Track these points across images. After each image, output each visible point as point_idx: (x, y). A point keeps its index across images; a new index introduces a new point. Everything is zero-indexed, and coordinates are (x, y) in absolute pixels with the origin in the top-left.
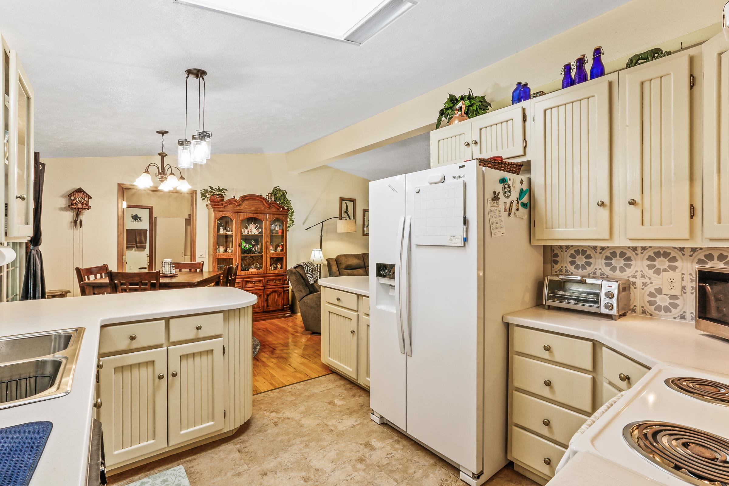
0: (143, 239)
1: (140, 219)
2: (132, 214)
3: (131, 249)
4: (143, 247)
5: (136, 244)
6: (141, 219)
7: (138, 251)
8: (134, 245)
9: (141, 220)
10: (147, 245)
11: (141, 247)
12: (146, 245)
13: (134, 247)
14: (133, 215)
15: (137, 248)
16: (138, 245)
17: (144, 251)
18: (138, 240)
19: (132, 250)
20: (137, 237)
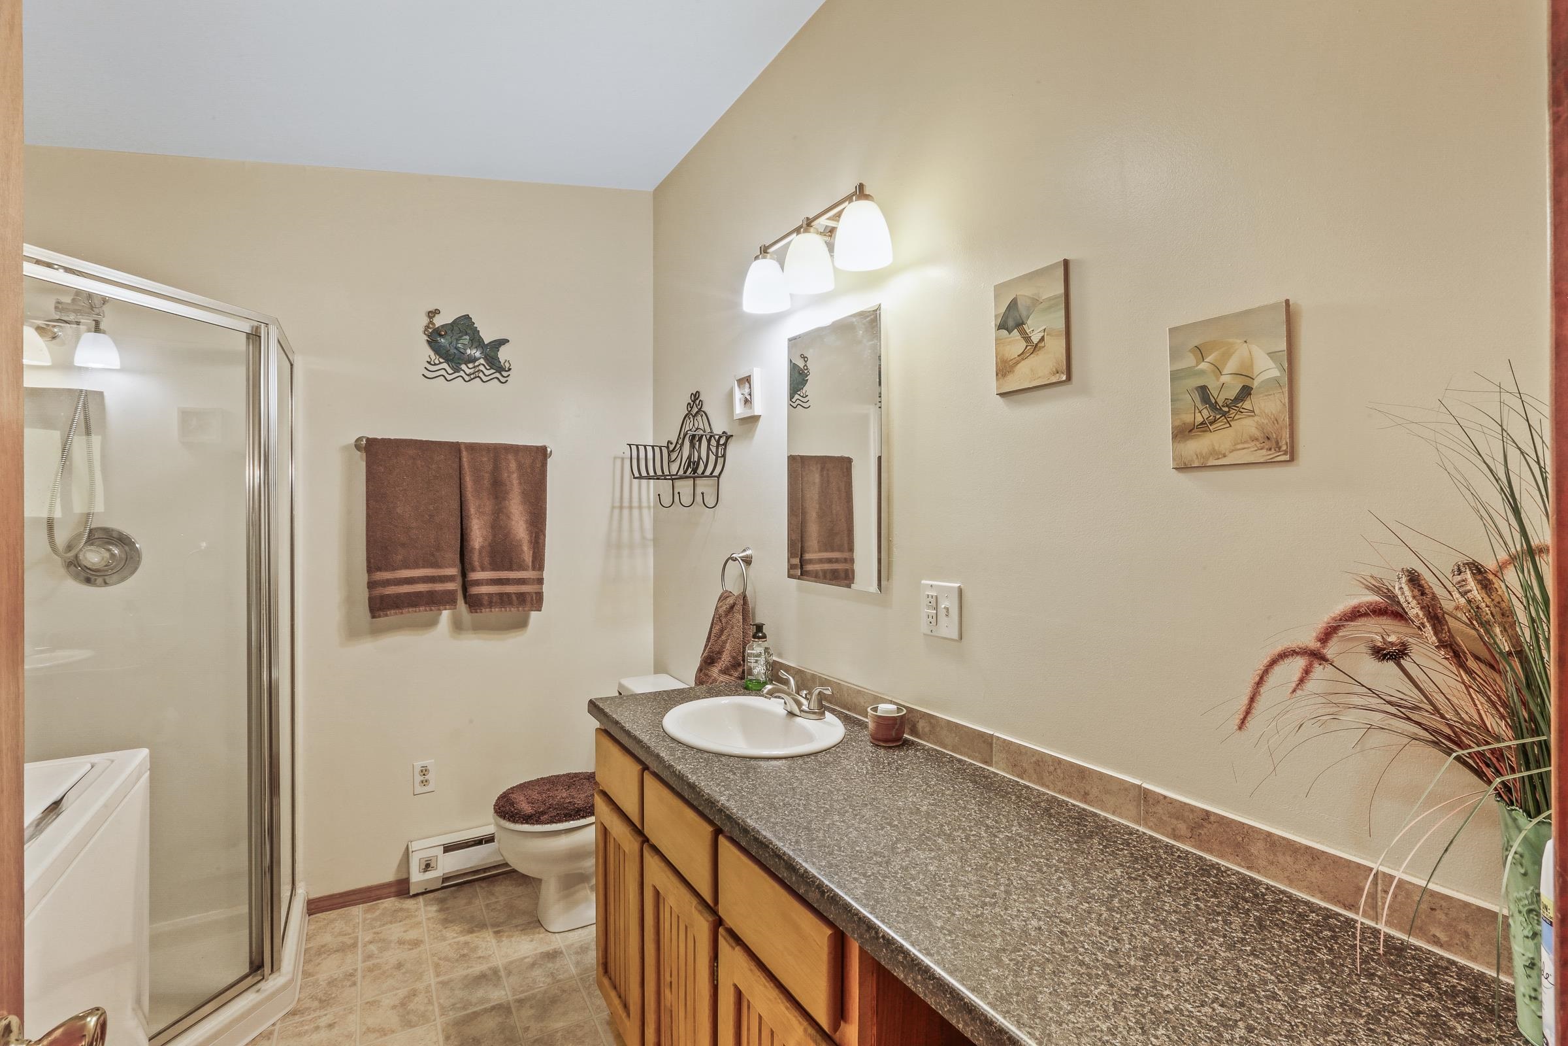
0: (520, 528)
1: (491, 352)
2: (432, 314)
3: (422, 614)
4: (522, 598)
5: (464, 574)
6: (503, 354)
7: (477, 628)
8: (451, 586)
9: (500, 369)
10: (546, 575)
11: (504, 600)
12: (540, 581)
13: (446, 600)
14: (439, 321)
15: (474, 603)
16: (478, 583)
17: (522, 624)
18: (478, 536)
19: (433, 623)
20: (472, 509)
